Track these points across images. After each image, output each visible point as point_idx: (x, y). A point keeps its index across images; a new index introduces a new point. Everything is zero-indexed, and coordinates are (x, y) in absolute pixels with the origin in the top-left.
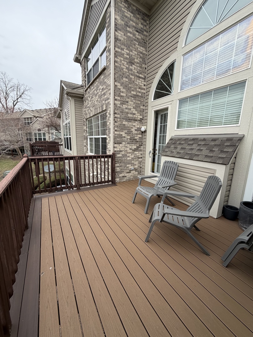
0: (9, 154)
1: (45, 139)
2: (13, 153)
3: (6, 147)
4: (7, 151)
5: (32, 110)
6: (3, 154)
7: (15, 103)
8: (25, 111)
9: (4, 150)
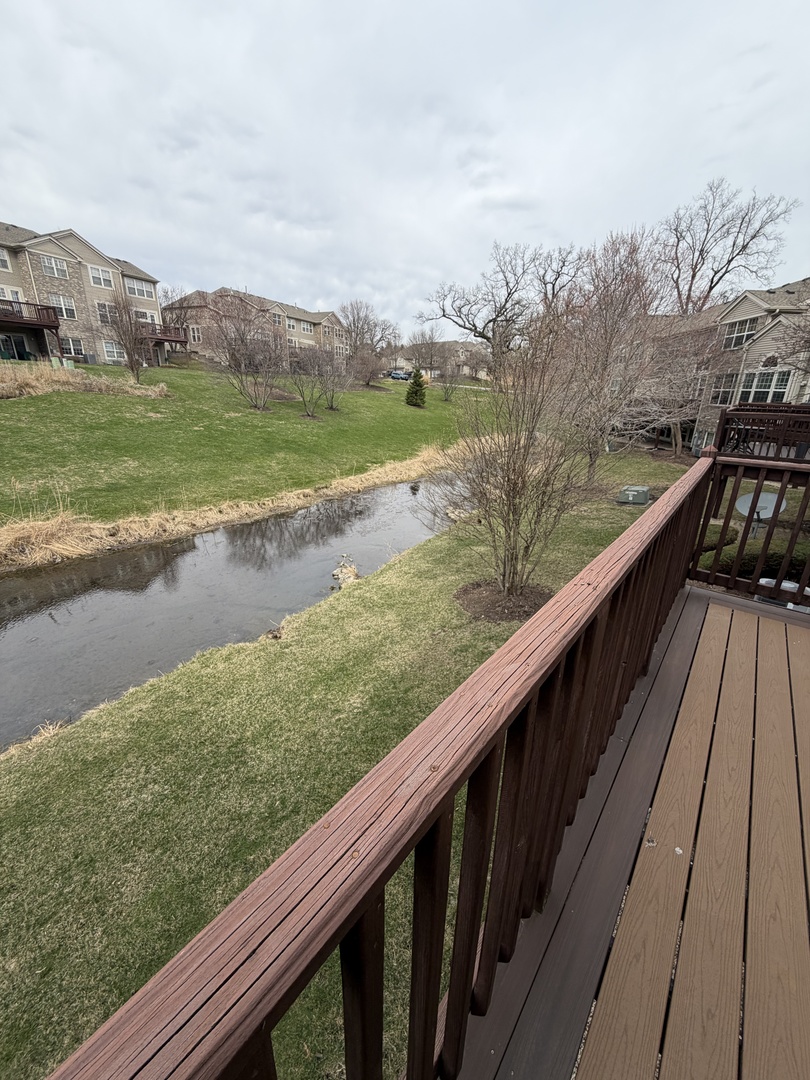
0: (649, 441)
1: (779, 396)
2: (661, 438)
3: (648, 418)
4: (648, 431)
5: (768, 291)
6: (637, 440)
7: (715, 280)
8: (743, 299)
9: (643, 428)
